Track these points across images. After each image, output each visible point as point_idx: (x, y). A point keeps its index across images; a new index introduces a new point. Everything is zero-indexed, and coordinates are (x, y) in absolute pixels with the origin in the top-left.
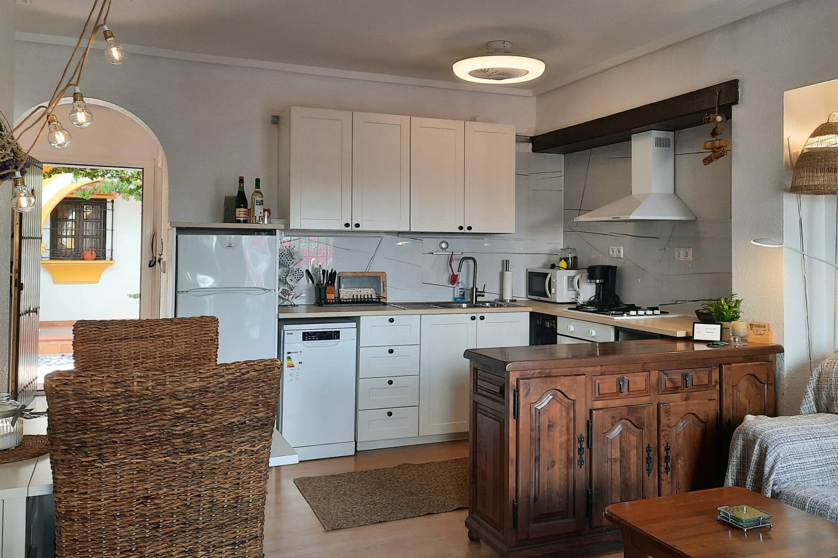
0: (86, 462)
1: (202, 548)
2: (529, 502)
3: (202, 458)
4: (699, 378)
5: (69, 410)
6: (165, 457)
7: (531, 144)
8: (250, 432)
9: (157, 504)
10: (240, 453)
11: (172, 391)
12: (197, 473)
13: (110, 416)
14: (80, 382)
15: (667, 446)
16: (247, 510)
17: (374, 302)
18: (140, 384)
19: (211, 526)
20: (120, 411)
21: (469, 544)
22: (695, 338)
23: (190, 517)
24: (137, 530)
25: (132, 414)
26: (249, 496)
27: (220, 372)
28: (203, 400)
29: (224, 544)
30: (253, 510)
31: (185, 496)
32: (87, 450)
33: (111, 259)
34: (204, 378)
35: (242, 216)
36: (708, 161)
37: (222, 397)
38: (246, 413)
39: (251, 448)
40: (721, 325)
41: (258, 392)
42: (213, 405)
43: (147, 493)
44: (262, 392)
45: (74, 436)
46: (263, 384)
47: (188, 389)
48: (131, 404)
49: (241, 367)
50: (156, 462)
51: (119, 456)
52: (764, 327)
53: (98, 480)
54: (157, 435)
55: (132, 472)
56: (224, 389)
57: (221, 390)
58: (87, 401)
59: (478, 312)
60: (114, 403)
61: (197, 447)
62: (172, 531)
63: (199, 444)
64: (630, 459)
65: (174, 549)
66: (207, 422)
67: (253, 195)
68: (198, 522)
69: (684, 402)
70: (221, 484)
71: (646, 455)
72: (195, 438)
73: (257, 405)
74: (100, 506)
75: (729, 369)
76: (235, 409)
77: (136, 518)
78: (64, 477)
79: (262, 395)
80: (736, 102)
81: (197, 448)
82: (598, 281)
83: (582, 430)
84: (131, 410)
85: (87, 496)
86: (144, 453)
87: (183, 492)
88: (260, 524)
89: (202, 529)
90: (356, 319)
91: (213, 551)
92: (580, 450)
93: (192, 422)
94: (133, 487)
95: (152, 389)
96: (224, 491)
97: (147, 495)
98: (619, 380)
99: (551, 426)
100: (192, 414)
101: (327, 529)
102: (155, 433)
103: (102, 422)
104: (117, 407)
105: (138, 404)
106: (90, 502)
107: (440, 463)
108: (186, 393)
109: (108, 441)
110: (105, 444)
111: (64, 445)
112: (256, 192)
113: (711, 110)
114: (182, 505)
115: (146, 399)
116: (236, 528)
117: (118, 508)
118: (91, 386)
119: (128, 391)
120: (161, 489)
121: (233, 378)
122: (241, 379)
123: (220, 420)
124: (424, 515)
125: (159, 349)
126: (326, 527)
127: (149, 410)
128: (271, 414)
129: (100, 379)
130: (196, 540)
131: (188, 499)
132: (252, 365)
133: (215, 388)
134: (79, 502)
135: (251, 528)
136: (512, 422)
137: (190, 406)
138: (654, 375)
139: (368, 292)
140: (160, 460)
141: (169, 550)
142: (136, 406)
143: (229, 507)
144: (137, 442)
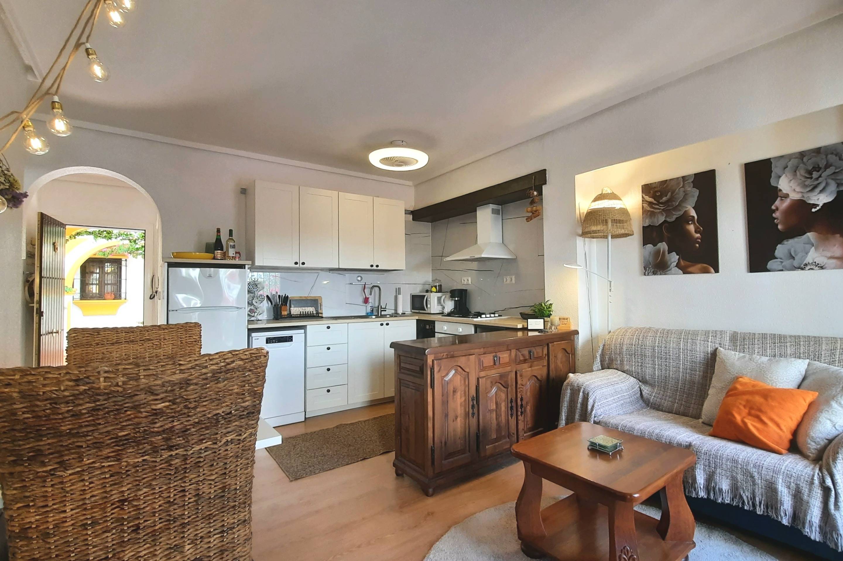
0: (43, 472)
1: (188, 542)
2: (442, 445)
3: (185, 453)
4: (537, 353)
5: (15, 414)
6: (143, 456)
7: (411, 216)
8: (236, 421)
9: (136, 506)
10: (227, 443)
11: (147, 385)
12: (180, 468)
13: (70, 418)
14: (30, 382)
15: (522, 398)
16: (235, 497)
17: (314, 316)
18: (107, 380)
19: (198, 519)
20: (84, 411)
21: (397, 479)
22: (529, 328)
23: (174, 513)
24: (114, 536)
25: (99, 413)
26: (236, 484)
27: (203, 363)
28: (184, 394)
29: (212, 534)
30: (241, 496)
31: (168, 493)
32: (42, 459)
33: (125, 299)
34: (184, 370)
35: (219, 256)
36: (529, 219)
37: (206, 389)
38: (232, 403)
39: (238, 438)
40: (544, 319)
41: (244, 381)
42: (195, 398)
43: (124, 496)
44: (248, 380)
45: (24, 445)
46: (249, 373)
47: (167, 382)
48: (98, 403)
49: (226, 357)
50: (132, 463)
51: (86, 461)
52: (567, 319)
53: (61, 490)
54: (132, 435)
55: (104, 476)
56: (208, 381)
57: (205, 382)
58: (39, 403)
59: (384, 321)
60: (74, 403)
61: (179, 442)
62: (154, 531)
63: (181, 439)
64: (501, 408)
65: (158, 548)
66: (189, 416)
67: (227, 241)
68: (183, 517)
69: (530, 369)
70: (207, 476)
71: (510, 405)
72: (177, 434)
73: (244, 394)
74: (66, 517)
75: (553, 346)
76: (220, 400)
77: (112, 523)
78: (15, 492)
79: (249, 384)
80: (545, 183)
81: (179, 444)
82: (456, 299)
83: (473, 392)
84: (99, 410)
85: (48, 509)
86: (117, 455)
87: (166, 489)
88: (248, 508)
89: (188, 524)
90: (304, 327)
91: (201, 542)
92: (473, 406)
93: (173, 417)
94: (105, 492)
95: (123, 384)
96: (210, 482)
97: (123, 498)
98: (494, 357)
99: (454, 392)
100: (172, 409)
101: (291, 479)
102: (130, 432)
103: (61, 426)
104: (80, 408)
105: (106, 402)
106: (52, 515)
107: (365, 421)
108: (164, 387)
109: (70, 446)
110: (67, 450)
111: (12, 455)
112: (229, 239)
113: (531, 188)
114: (164, 503)
115: (116, 396)
116: (224, 516)
117: (89, 517)
118: (44, 386)
119: (92, 388)
120: (140, 490)
121: (217, 368)
122: (226, 369)
123: (204, 413)
124: (361, 460)
125: (149, 351)
126: (290, 477)
127: (121, 407)
128: (258, 402)
129: (56, 376)
130: (182, 535)
131: (172, 495)
132: (237, 354)
133: (197, 379)
134: (38, 517)
135: (239, 513)
136: (430, 391)
137: (170, 401)
138: (513, 352)
139: (311, 310)
140: (136, 460)
141: (152, 550)
142: (104, 404)
143: (216, 497)
144: (108, 445)
